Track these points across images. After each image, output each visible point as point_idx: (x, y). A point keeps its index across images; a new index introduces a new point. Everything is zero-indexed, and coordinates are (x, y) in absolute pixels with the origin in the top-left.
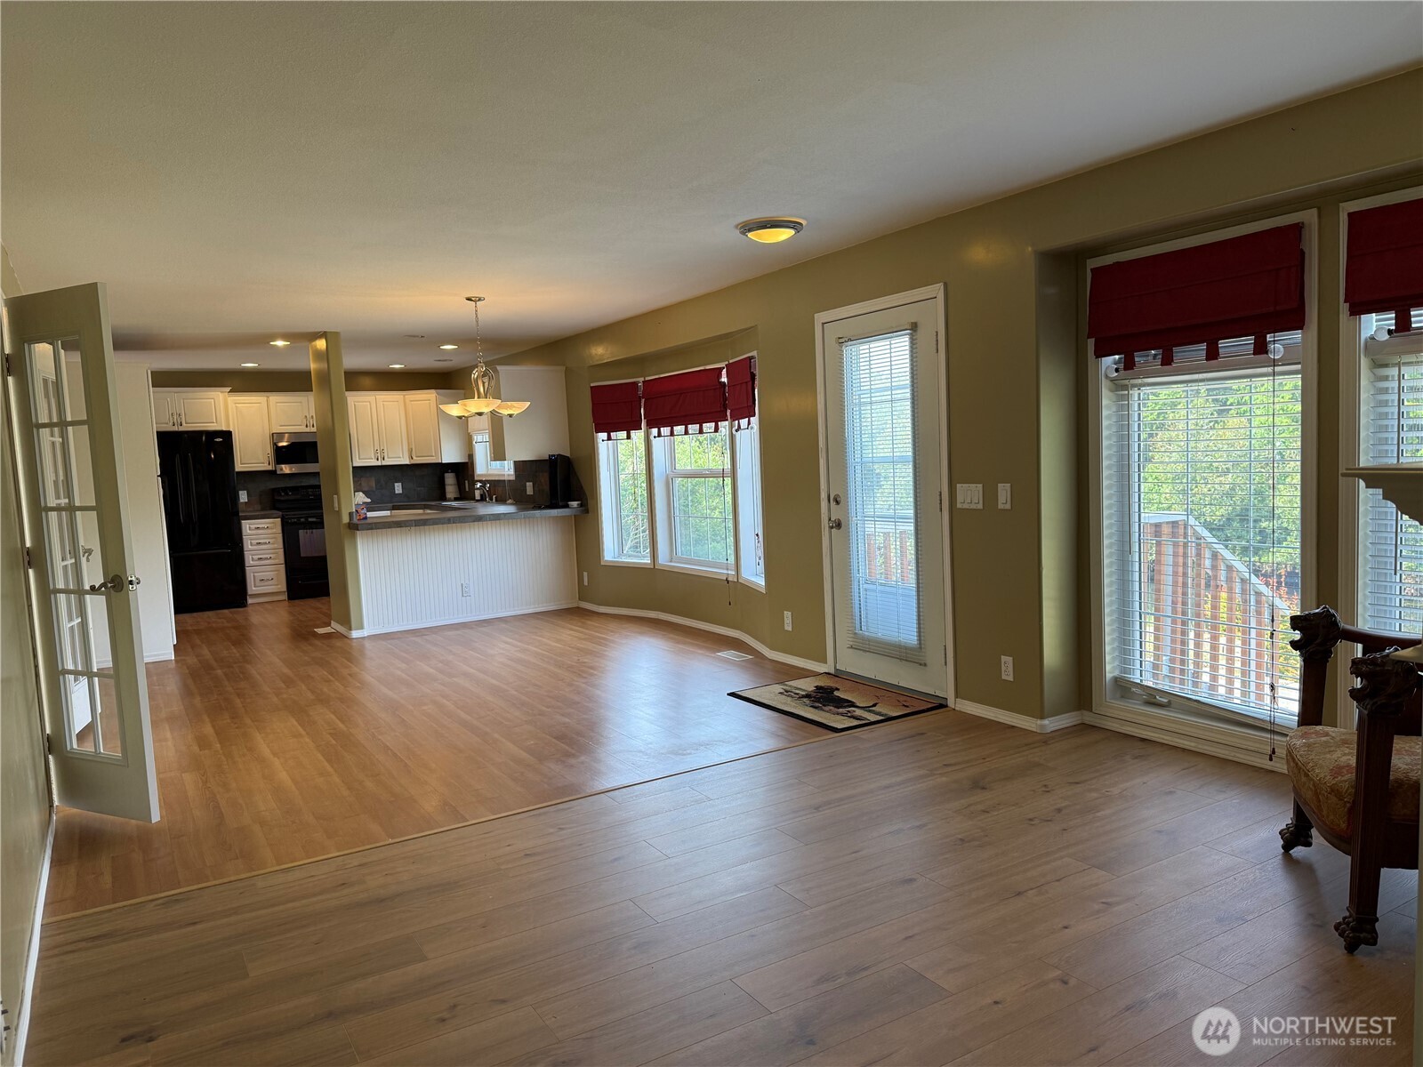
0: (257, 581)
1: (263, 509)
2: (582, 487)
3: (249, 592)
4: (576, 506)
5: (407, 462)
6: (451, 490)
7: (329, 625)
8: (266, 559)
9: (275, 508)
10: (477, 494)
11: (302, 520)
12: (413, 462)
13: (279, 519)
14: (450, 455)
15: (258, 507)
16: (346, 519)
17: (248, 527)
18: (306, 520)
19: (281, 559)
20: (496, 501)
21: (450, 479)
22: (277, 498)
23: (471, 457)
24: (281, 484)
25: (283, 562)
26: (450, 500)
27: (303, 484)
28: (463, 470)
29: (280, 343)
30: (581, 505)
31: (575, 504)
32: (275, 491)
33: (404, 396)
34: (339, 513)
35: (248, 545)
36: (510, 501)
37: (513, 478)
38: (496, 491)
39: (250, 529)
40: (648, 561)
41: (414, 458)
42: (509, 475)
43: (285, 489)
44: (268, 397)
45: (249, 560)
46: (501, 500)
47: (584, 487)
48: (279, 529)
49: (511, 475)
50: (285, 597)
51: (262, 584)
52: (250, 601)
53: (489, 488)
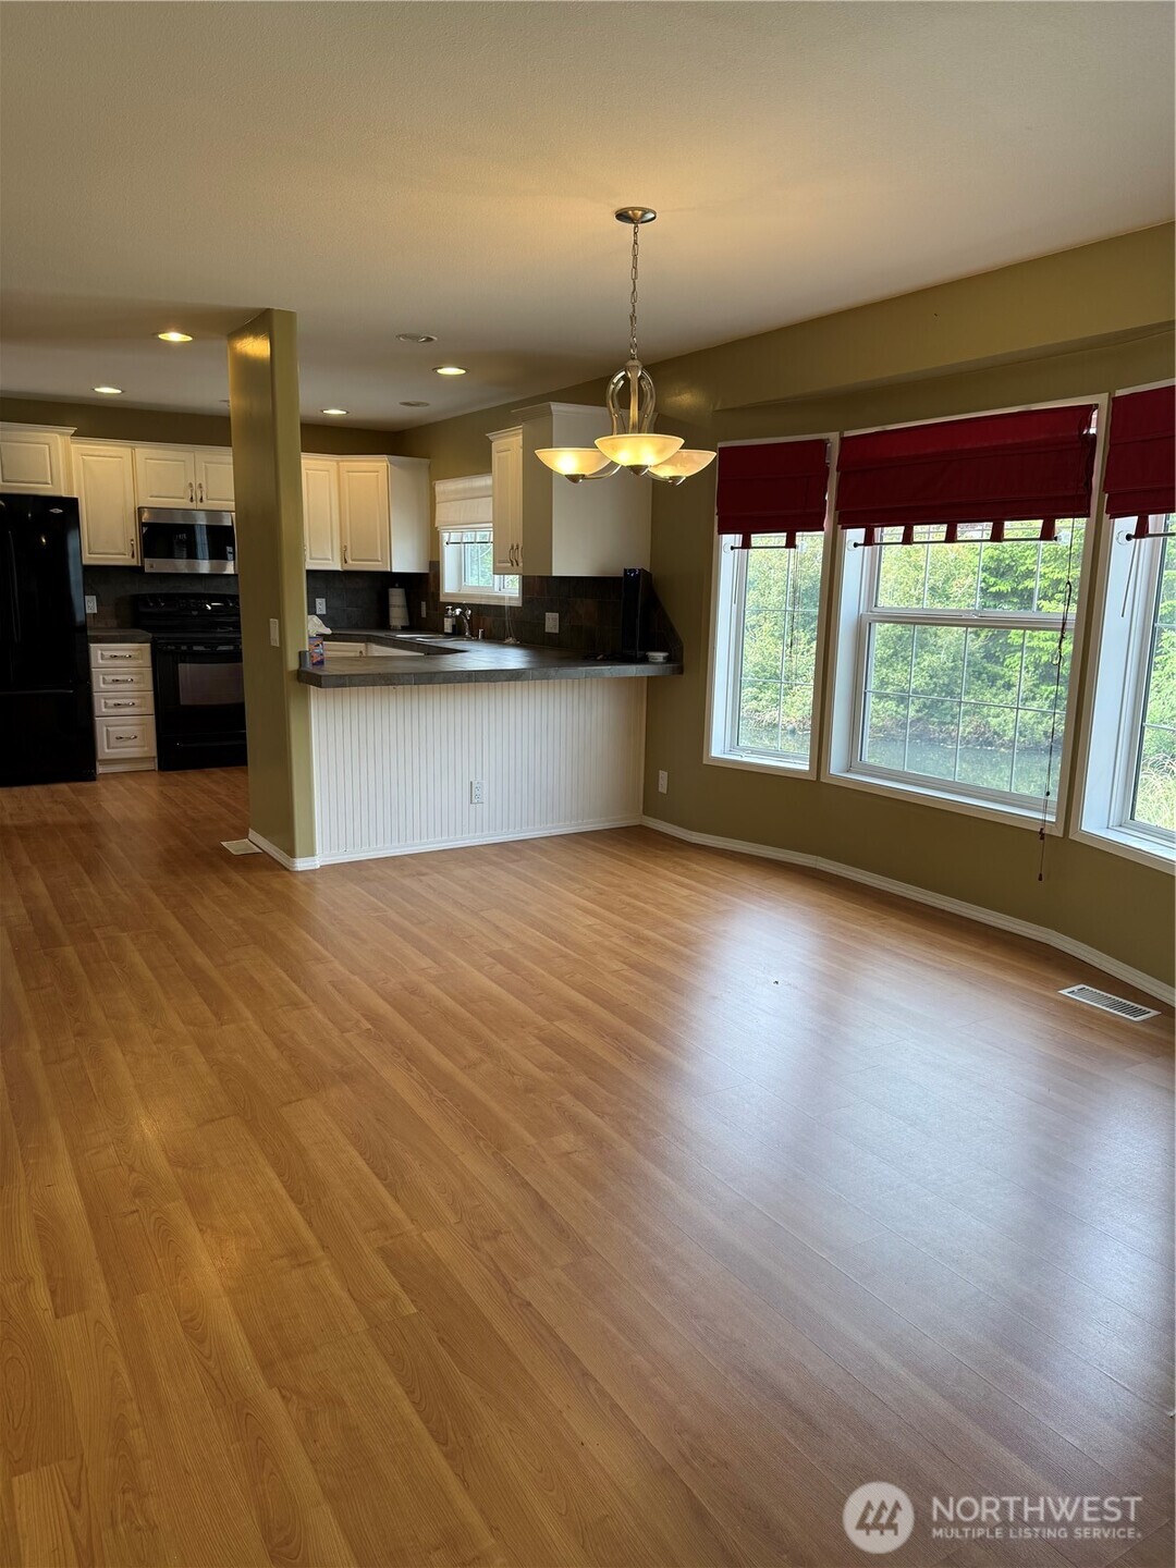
0: (113, 740)
1: (120, 627)
2: (672, 629)
3: (100, 756)
4: (661, 660)
5: (337, 566)
6: (397, 615)
7: (245, 835)
8: (127, 705)
9: (136, 624)
10: (448, 625)
11: (184, 648)
12: (347, 568)
13: (149, 645)
14: (404, 561)
15: (113, 622)
16: (293, 664)
17: (100, 654)
18: (190, 648)
19: (150, 707)
20: (483, 637)
21: (397, 597)
22: (143, 609)
23: (435, 566)
24: (147, 589)
25: (152, 711)
26: (395, 630)
27: (181, 591)
28: (421, 586)
29: (174, 337)
30: (668, 660)
31: (660, 656)
32: (137, 600)
33: (338, 462)
34: (280, 653)
35: (99, 683)
36: (510, 640)
37: (518, 603)
38: (485, 622)
39: (103, 657)
40: (802, 765)
41: (349, 561)
42: (510, 598)
43: (154, 597)
44: (133, 448)
45: (101, 706)
46: (495, 637)
47: (677, 629)
48: (147, 660)
49: (515, 599)
50: (154, 765)
51: (120, 743)
52: (100, 769)
53: (471, 616)
